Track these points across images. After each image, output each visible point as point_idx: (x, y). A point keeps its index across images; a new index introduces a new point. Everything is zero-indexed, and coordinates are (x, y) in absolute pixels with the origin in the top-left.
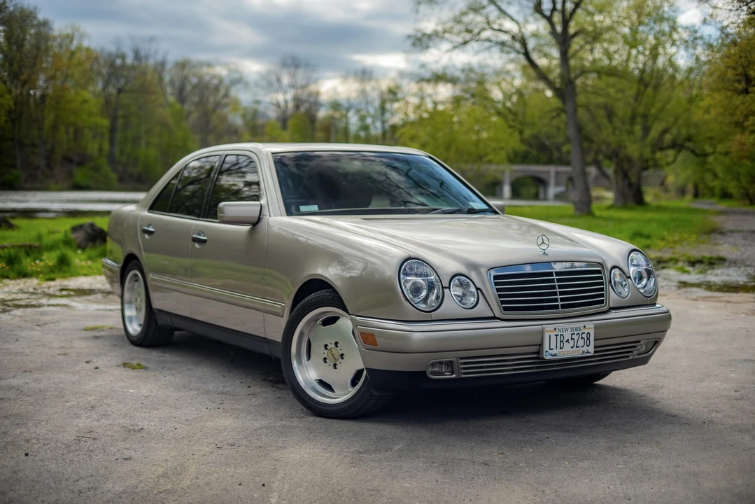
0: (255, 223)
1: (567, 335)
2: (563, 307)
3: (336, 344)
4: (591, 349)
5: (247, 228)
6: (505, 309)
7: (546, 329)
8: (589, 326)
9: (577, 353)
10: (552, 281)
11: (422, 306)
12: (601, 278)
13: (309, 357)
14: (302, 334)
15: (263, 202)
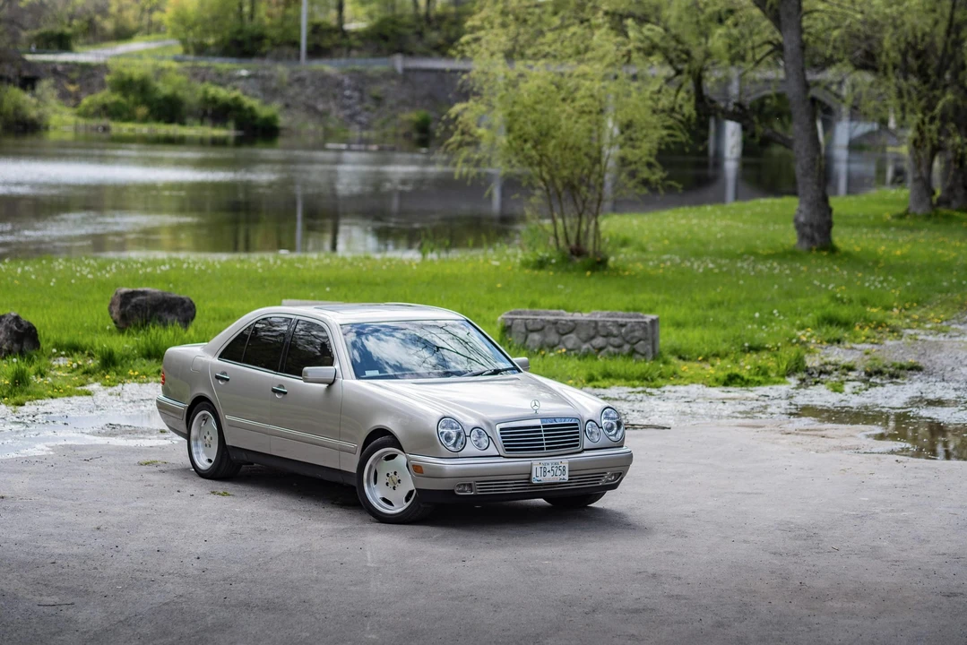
0: (331, 384)
1: (549, 468)
2: (547, 448)
3: (395, 473)
4: (566, 477)
5: (325, 386)
6: (507, 450)
7: (534, 463)
8: (565, 462)
9: (556, 479)
10: (540, 431)
11: (452, 448)
12: (578, 429)
13: (375, 483)
14: (371, 466)
15: (337, 366)
